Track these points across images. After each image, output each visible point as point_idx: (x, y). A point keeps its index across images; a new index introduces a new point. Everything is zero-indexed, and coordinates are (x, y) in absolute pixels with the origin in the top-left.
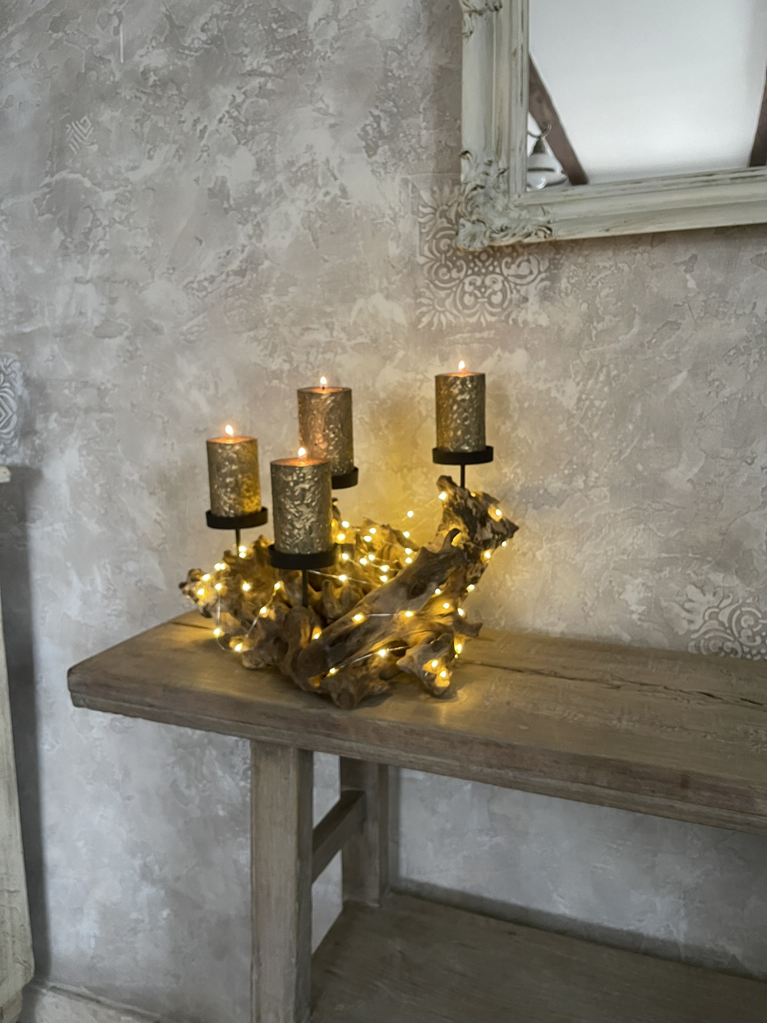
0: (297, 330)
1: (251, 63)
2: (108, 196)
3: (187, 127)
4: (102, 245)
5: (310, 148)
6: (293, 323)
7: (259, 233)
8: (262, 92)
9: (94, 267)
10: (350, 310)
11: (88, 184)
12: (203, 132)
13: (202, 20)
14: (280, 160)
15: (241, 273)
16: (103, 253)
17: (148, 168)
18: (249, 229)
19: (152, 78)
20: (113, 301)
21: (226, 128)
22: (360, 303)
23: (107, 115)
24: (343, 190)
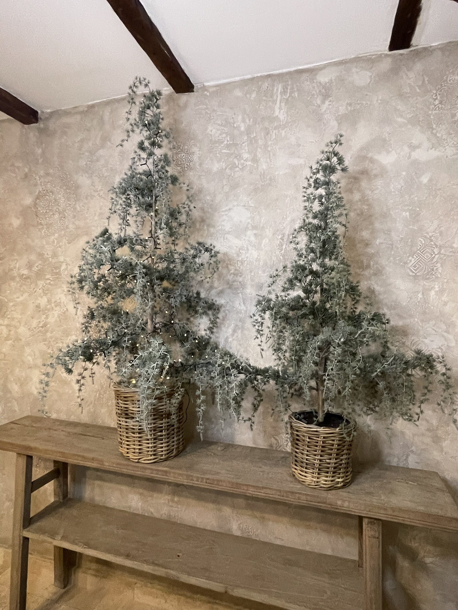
0: (55, 343)
1: (48, 277)
2: (11, 304)
3: (31, 290)
4: (8, 317)
5: (60, 299)
6: (54, 341)
7: (47, 317)
8: (50, 284)
9: (6, 322)
10: (67, 339)
11: (6, 300)
12: (35, 291)
13: (37, 265)
14: (53, 300)
15: (42, 327)
16: (8, 318)
17: (21, 299)
18: (45, 316)
19: (24, 277)
20: (10, 331)
21: (41, 291)
22: (69, 338)
23: (13, 284)
24: (67, 310)
